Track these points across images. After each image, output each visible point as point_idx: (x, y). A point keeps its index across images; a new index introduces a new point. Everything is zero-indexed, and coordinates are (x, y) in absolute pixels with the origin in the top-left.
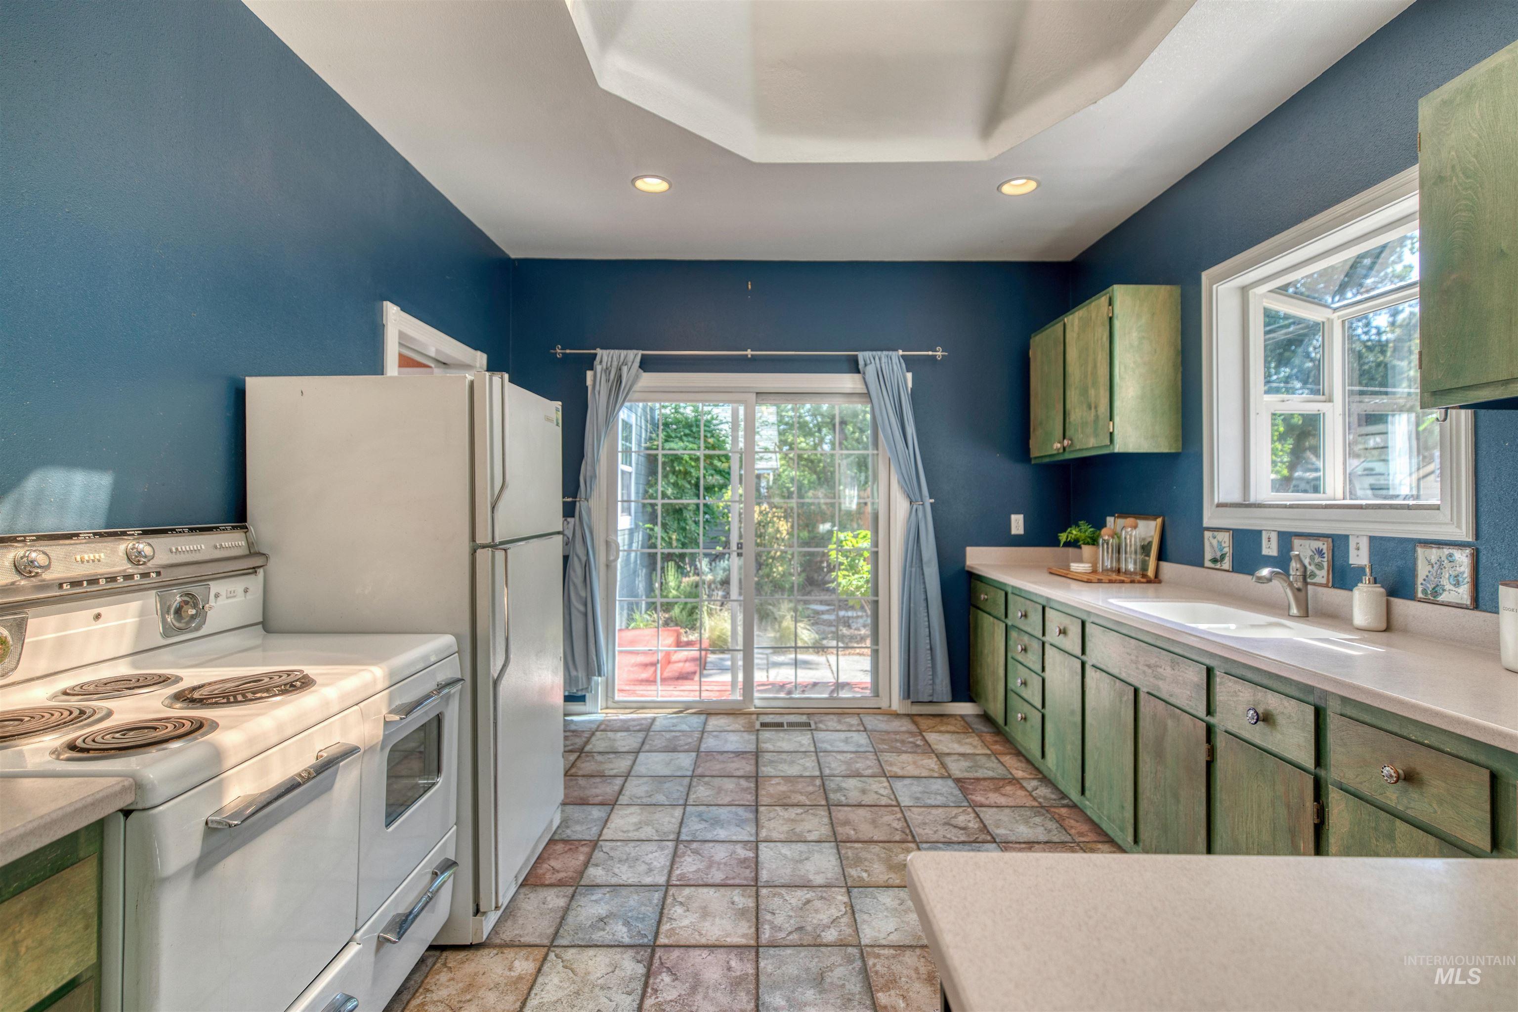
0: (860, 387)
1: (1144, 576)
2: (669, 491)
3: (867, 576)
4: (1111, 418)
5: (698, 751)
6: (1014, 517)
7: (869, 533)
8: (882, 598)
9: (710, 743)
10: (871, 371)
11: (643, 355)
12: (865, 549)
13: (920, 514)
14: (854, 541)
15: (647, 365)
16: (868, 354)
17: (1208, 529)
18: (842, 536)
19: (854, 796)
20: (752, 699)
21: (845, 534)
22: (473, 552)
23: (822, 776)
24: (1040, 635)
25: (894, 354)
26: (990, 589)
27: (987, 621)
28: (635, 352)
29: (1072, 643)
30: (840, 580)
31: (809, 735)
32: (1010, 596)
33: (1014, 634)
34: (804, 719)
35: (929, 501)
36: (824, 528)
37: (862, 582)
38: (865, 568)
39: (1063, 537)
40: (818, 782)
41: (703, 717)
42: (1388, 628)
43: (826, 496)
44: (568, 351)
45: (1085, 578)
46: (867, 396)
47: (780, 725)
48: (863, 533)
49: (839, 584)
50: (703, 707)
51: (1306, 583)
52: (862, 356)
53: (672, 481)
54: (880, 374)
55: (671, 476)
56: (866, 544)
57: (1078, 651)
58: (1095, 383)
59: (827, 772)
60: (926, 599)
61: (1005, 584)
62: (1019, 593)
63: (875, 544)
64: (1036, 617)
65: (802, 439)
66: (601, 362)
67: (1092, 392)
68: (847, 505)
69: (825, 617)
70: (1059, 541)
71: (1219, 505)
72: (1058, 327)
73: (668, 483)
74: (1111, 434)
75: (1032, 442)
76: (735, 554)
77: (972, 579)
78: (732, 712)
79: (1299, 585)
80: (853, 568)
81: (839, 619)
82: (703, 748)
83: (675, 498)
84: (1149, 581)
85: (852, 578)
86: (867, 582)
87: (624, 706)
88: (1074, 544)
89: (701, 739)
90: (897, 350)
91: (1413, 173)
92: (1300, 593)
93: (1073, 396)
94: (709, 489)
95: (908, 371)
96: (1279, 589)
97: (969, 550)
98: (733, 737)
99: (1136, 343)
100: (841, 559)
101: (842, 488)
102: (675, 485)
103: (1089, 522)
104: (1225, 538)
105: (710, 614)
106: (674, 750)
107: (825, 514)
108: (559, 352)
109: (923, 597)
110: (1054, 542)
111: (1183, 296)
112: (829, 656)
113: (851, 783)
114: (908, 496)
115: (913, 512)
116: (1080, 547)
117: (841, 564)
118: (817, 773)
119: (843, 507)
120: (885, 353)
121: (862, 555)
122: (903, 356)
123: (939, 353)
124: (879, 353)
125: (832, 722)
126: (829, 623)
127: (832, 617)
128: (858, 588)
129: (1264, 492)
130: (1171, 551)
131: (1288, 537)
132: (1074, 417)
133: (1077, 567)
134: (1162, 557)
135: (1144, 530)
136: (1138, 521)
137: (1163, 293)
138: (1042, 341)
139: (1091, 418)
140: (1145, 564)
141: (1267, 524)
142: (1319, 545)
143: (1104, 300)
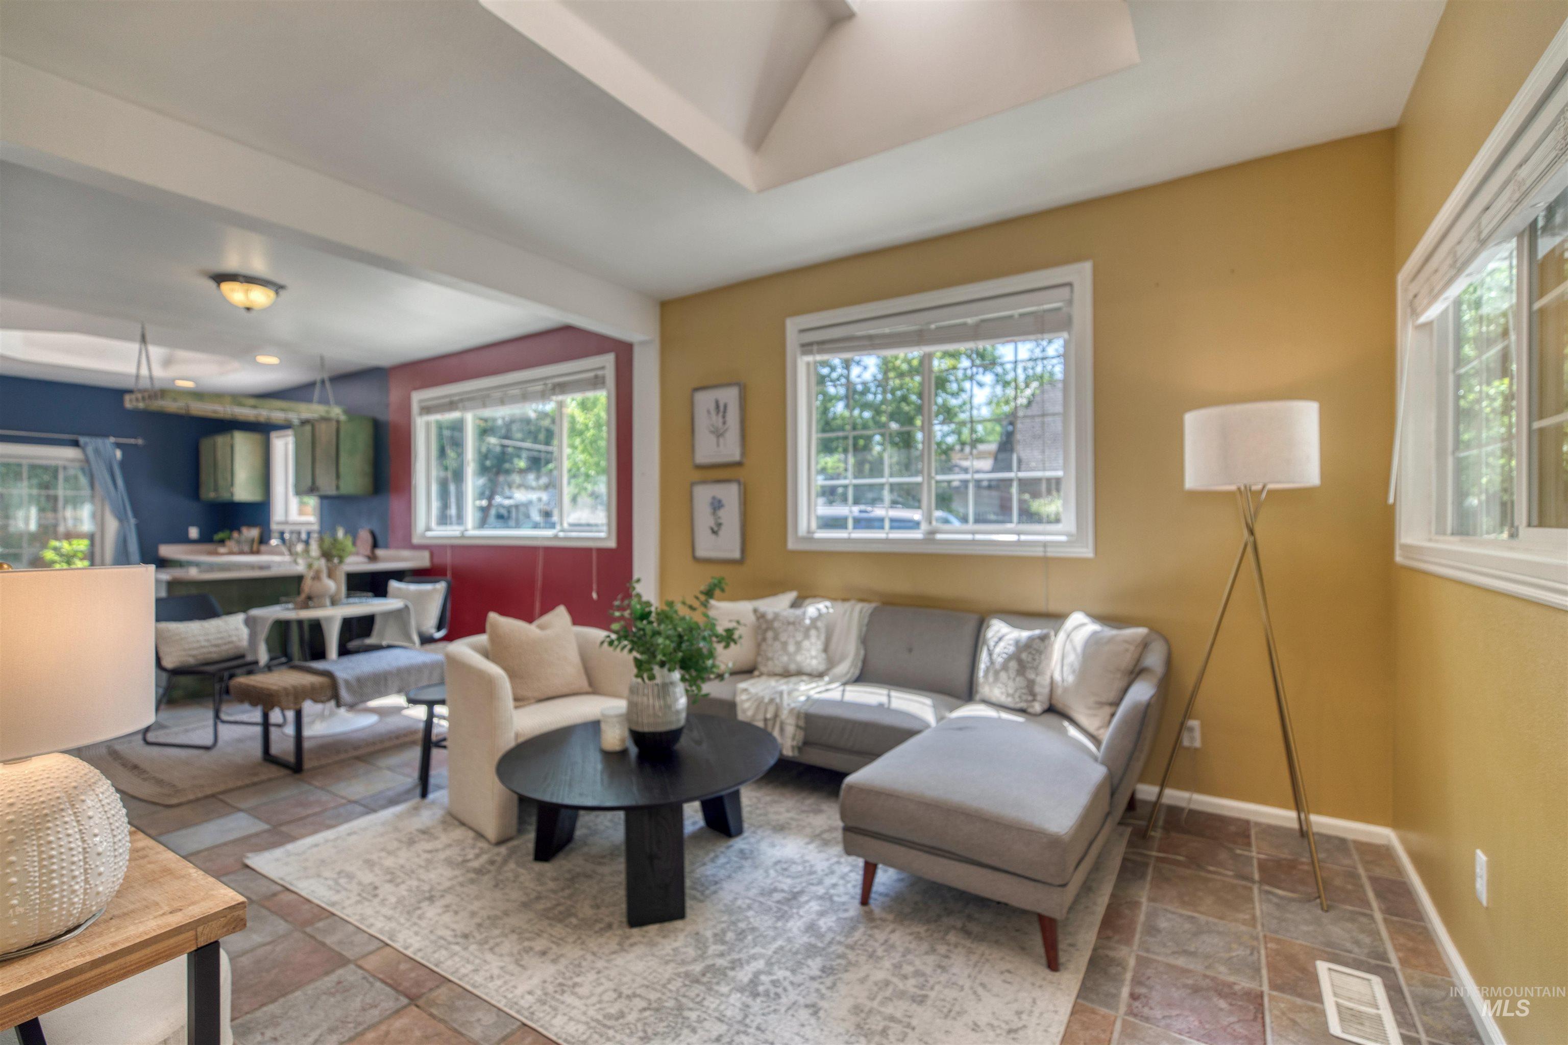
0: (81, 456)
1: (253, 550)
4: (233, 487)
6: (191, 529)
10: (89, 448)
13: (127, 528)
16: (87, 439)
17: (273, 531)
25: (107, 440)
35: (133, 521)
39: (216, 538)
45: (228, 553)
46: (86, 459)
52: (82, 439)
54: (97, 451)
70: (214, 540)
71: (276, 522)
74: (233, 493)
75: (201, 492)
77: (163, 561)
88: (222, 541)
90: (109, 438)
95: (118, 449)
97: (161, 547)
99: (244, 456)
103: (228, 531)
104: (277, 533)
110: (211, 541)
114: (118, 518)
115: (121, 527)
116: (225, 542)
120: (100, 439)
122: (114, 441)
123: (139, 442)
124: (95, 439)
129: (294, 516)
130: (264, 539)
131: (291, 532)
132: (219, 483)
133: (221, 550)
134: (260, 543)
135: (254, 532)
136: (250, 529)
137: (258, 436)
138: (205, 444)
139: (225, 485)
140: (253, 547)
141: (287, 528)
142: (296, 534)
143: (230, 436)
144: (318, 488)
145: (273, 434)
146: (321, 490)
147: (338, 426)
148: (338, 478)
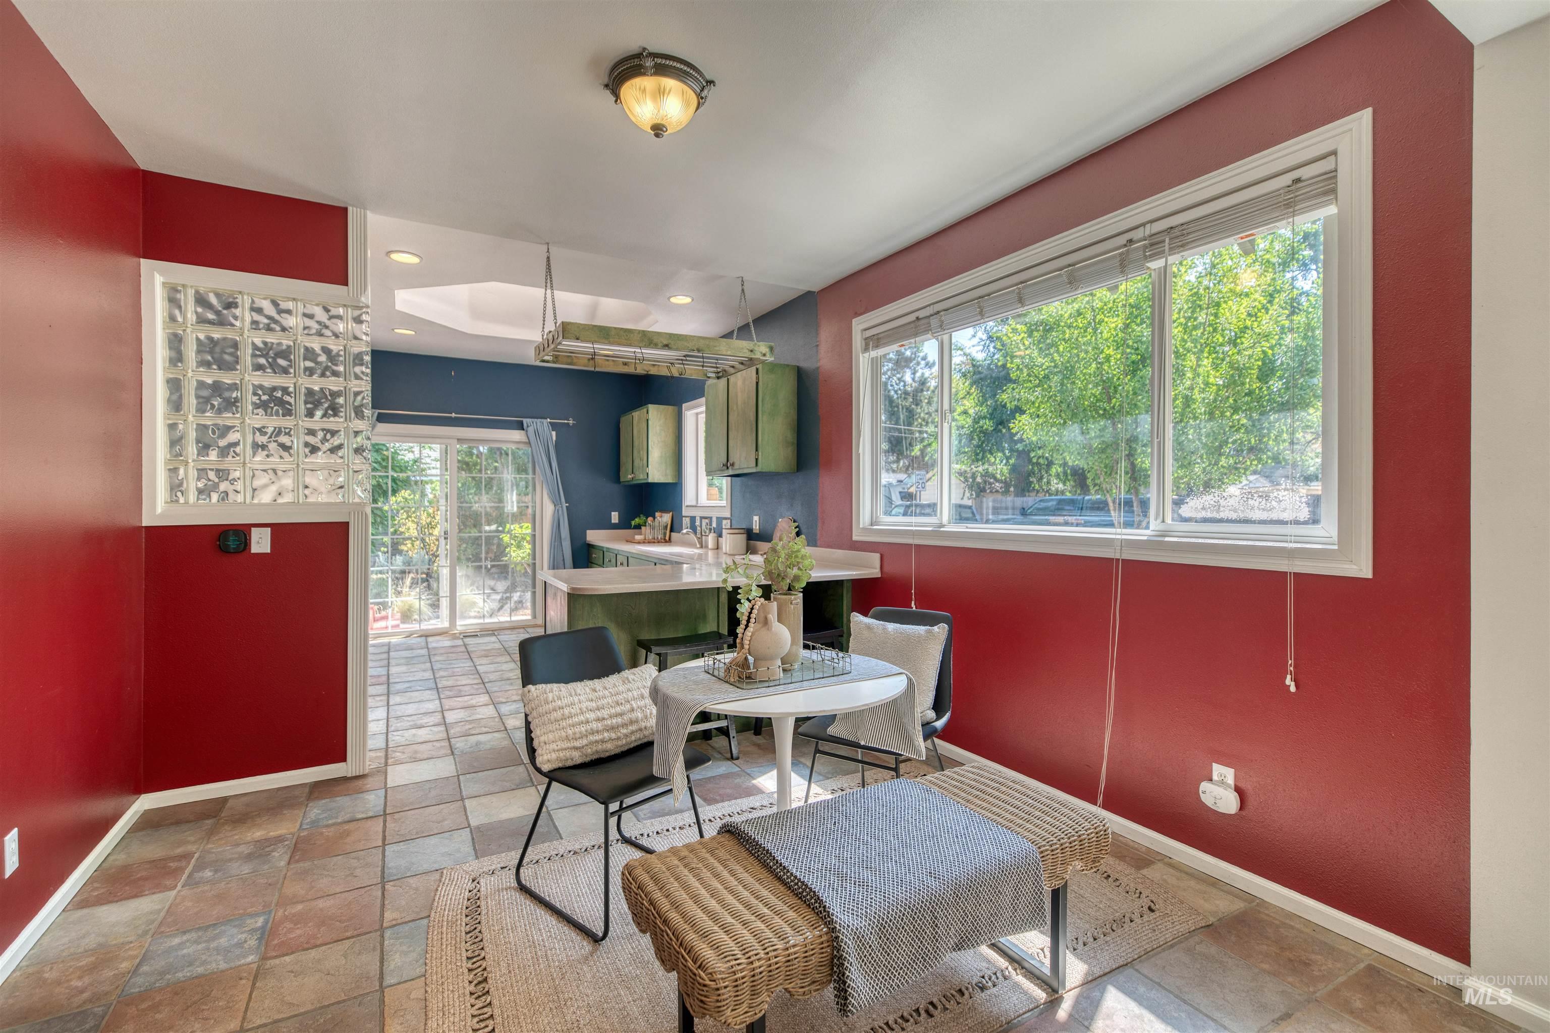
0: (524, 439)
1: (665, 539)
3: (528, 551)
4: (648, 466)
5: (428, 648)
6: (613, 513)
7: (530, 525)
8: (538, 562)
9: (433, 645)
10: (531, 430)
11: (379, 414)
12: (528, 534)
13: (560, 512)
14: (520, 530)
15: (380, 418)
16: (529, 420)
17: (684, 517)
18: (510, 528)
20: (455, 626)
21: (513, 526)
25: (544, 421)
26: (597, 550)
28: (376, 411)
30: (512, 553)
32: (605, 552)
35: (565, 505)
37: (525, 555)
38: (528, 547)
39: (633, 523)
40: (502, 649)
41: (423, 638)
42: (717, 548)
43: (492, 501)
45: (642, 541)
46: (529, 443)
47: (477, 635)
48: (526, 525)
49: (511, 556)
50: (422, 633)
51: (702, 535)
52: (525, 421)
54: (536, 432)
56: (529, 531)
58: (643, 449)
60: (564, 560)
61: (603, 547)
62: (609, 550)
63: (534, 531)
64: (613, 559)
67: (641, 453)
70: (631, 525)
71: (687, 506)
72: (630, 416)
74: (648, 474)
75: (621, 473)
76: (442, 538)
77: (590, 547)
78: (443, 633)
79: (700, 536)
80: (519, 547)
84: (666, 541)
85: (519, 552)
86: (529, 554)
88: (638, 527)
89: (427, 644)
90: (546, 418)
91: (703, 400)
92: (700, 539)
93: (635, 452)
95: (553, 431)
96: (694, 538)
97: (588, 532)
98: (446, 642)
99: (658, 432)
100: (512, 541)
101: (505, 493)
103: (644, 515)
104: (688, 519)
106: (412, 649)
109: (562, 558)
110: (629, 527)
111: (678, 413)
114: (553, 503)
115: (556, 513)
116: (641, 528)
117: (512, 544)
119: (506, 510)
120: (539, 420)
121: (525, 539)
122: (550, 423)
123: (571, 422)
124: (536, 420)
128: (523, 558)
129: (703, 500)
130: (674, 527)
131: (702, 518)
132: (636, 464)
133: (638, 537)
134: (672, 530)
135: (666, 518)
136: (663, 514)
137: (670, 409)
138: (624, 420)
139: (641, 465)
140: (665, 534)
141: (698, 513)
142: (707, 521)
143: (645, 410)
144: (733, 465)
145: (684, 405)
146: (736, 466)
147: (758, 378)
148: (757, 450)
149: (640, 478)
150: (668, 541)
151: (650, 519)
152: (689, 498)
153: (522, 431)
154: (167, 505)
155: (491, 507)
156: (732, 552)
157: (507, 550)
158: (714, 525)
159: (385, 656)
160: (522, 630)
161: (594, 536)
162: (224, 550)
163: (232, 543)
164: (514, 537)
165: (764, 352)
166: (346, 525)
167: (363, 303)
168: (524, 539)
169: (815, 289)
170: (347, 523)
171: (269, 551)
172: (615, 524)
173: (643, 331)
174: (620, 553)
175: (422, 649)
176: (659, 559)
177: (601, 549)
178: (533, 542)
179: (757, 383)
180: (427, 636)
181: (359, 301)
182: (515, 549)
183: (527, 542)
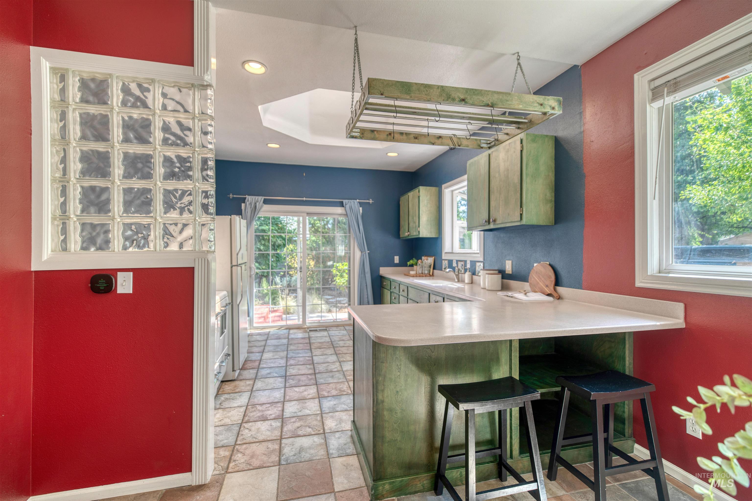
1: (429, 274)
2: (262, 248)
3: (347, 279)
4: (419, 227)
5: (288, 338)
6: (395, 257)
7: (347, 263)
8: (352, 286)
9: (292, 336)
10: (348, 207)
11: (264, 199)
12: (346, 269)
13: (365, 256)
14: (342, 266)
15: (266, 202)
16: (347, 201)
17: (444, 260)
18: (338, 265)
19: (342, 345)
20: (305, 323)
21: (339, 264)
22: (232, 267)
23: (331, 341)
24: (398, 293)
25: (356, 201)
26: (386, 281)
27: (386, 291)
28: (261, 197)
29: (405, 294)
30: (337, 280)
31: (327, 332)
32: (392, 282)
33: (392, 294)
34: (325, 328)
35: (368, 252)
36: (330, 263)
37: (345, 281)
38: (346, 276)
39: (409, 263)
40: (330, 343)
41: (288, 330)
42: (472, 283)
43: (331, 250)
44: (235, 196)
45: (415, 275)
46: (346, 215)
47: (317, 330)
48: (345, 263)
49: (337, 282)
50: (287, 327)
51: (459, 273)
52: (344, 201)
53: (263, 243)
54: (351, 208)
55: (262, 241)
56: (347, 267)
57: (406, 296)
58: (415, 216)
59: (333, 340)
60: (366, 285)
61: (390, 279)
62: (394, 281)
63: (350, 267)
64: (397, 288)
65: (318, 222)
66: (248, 200)
67: (415, 218)
68: (340, 253)
69: (331, 300)
70: (407, 265)
71: (446, 253)
72: (407, 196)
73: (261, 244)
74: (419, 232)
75: (401, 232)
76: (299, 271)
77: (382, 278)
78: (298, 328)
79: (457, 274)
80: (342, 276)
81: (336, 301)
82: (290, 337)
83: (264, 251)
84: (430, 276)
85: (341, 280)
86: (347, 281)
87: (257, 328)
88: (412, 266)
89: (289, 336)
90: (356, 199)
92: (457, 276)
93: (410, 218)
94: (279, 246)
95: (360, 207)
96: (452, 275)
98: (299, 334)
99: (426, 204)
100: (338, 273)
101: (338, 245)
102: (264, 245)
103: (416, 258)
104: (446, 262)
105: (283, 299)
106: (280, 339)
107: (330, 257)
108: (231, 196)
110: (406, 265)
111: (439, 191)
112: (333, 314)
113: (341, 342)
114: (361, 250)
115: (362, 256)
117: (337, 275)
118: (330, 341)
119: (338, 254)
120: (353, 200)
123: (371, 201)
124: (351, 200)
125: (334, 329)
126: (332, 303)
127: (333, 300)
128: (344, 283)
129: (458, 249)
130: (436, 266)
131: (457, 261)
132: (410, 225)
133: (412, 273)
134: (434, 268)
135: (430, 260)
136: (428, 258)
137: (433, 189)
138: (403, 199)
139: (415, 226)
140: (430, 271)
141: (454, 258)
142: (462, 263)
143: (417, 190)
144: (495, 221)
145: (443, 186)
146: (498, 222)
147: (522, 147)
148: (521, 206)
149: (414, 234)
150: (431, 276)
151: (420, 261)
152: (447, 246)
153: (343, 208)
154: (52, 253)
155: (331, 253)
156: (490, 289)
157: (335, 278)
158: (468, 266)
159: (263, 343)
160: (342, 328)
161: (384, 271)
162: (95, 290)
163: (102, 285)
164: (339, 271)
165: (553, 105)
166: (192, 270)
167: (207, 82)
168: (344, 271)
169: (579, 62)
170: (193, 268)
171: (131, 292)
172: (397, 264)
173: (442, 86)
174: (402, 283)
175: (285, 339)
176: (432, 291)
177: (390, 281)
178: (349, 274)
179: (521, 151)
180: (290, 329)
181: (203, 80)
182: (339, 278)
183: (346, 273)
